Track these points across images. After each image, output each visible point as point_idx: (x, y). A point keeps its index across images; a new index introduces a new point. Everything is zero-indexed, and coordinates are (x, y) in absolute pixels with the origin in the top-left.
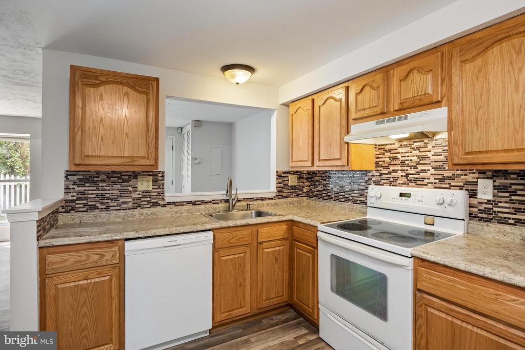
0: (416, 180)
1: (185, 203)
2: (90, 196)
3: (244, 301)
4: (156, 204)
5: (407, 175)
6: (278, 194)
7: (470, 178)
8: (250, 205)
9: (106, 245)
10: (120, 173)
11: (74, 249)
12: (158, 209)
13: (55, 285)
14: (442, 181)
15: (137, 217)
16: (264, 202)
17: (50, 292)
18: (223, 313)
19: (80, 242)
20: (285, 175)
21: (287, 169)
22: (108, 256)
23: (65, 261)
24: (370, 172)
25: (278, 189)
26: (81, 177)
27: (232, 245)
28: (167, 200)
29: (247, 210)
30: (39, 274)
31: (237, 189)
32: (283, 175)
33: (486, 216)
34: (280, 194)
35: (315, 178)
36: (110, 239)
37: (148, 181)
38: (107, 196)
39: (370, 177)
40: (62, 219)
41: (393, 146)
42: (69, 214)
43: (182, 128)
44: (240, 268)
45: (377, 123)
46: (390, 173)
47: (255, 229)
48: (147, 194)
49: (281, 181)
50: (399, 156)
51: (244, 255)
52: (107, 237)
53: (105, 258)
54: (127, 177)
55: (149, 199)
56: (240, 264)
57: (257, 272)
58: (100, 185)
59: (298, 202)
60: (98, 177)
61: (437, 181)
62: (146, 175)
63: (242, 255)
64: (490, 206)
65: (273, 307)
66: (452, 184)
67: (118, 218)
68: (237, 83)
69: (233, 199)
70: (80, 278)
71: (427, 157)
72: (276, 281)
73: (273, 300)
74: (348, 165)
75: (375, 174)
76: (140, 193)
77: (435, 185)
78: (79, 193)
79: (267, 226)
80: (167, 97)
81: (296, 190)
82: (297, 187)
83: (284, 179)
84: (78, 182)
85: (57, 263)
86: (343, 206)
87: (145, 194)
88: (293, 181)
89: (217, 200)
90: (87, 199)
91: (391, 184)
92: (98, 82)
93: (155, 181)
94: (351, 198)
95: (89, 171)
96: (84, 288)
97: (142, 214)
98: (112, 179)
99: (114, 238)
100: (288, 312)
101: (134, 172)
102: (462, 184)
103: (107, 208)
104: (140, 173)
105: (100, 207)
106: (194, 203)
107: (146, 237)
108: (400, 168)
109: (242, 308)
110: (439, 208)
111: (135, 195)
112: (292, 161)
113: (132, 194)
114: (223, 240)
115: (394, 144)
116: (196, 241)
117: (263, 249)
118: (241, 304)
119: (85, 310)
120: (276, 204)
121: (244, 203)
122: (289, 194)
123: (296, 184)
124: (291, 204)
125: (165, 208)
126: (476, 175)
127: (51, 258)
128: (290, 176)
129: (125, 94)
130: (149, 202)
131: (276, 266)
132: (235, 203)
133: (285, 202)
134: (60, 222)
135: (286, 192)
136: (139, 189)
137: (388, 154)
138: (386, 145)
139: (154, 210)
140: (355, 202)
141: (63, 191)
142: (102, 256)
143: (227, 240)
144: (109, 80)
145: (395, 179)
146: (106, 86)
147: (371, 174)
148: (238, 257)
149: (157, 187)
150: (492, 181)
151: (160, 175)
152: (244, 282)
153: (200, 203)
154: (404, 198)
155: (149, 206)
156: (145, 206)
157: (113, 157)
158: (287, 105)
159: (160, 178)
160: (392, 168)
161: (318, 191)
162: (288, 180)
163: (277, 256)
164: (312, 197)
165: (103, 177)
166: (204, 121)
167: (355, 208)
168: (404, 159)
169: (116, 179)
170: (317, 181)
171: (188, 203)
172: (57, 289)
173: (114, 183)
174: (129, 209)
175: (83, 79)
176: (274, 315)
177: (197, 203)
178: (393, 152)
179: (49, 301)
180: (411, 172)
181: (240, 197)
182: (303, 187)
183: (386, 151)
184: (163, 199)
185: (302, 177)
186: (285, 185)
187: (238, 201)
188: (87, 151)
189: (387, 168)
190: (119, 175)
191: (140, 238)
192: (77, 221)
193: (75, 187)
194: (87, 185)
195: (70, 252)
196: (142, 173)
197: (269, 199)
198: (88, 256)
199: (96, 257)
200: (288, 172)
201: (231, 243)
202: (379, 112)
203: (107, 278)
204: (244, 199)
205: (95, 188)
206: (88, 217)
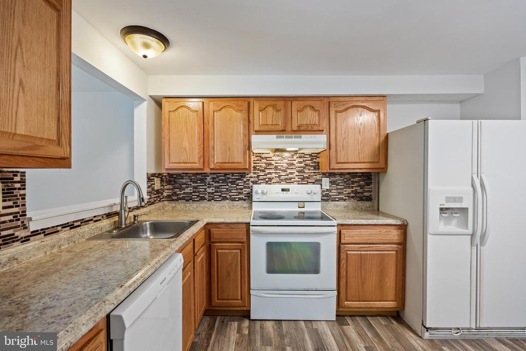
0: (286, 179)
1: (60, 228)
4: (10, 240)
5: (279, 176)
6: (148, 201)
7: (318, 177)
14: (303, 179)
20: (152, 178)
21: (153, 172)
24: (248, 174)
25: (148, 194)
33: (326, 198)
34: (150, 200)
35: (181, 180)
39: (248, 179)
41: (268, 155)
45: (278, 138)
46: (266, 175)
49: (150, 184)
50: (273, 162)
61: (300, 180)
64: (328, 192)
66: (309, 181)
68: (144, 56)
69: (125, 211)
71: (293, 164)
75: (253, 176)
77: (299, 182)
81: (159, 195)
82: (160, 191)
88: (157, 184)
89: (97, 216)
91: (267, 183)
93: (8, 191)
94: (228, 197)
102: (314, 181)
106: (72, 226)
108: (274, 171)
110: (308, 196)
115: (269, 153)
122: (155, 199)
123: (159, 188)
125: (28, 244)
126: (321, 176)
128: (155, 179)
135: (153, 198)
137: (265, 161)
138: (263, 154)
140: (233, 200)
145: (270, 179)
147: (249, 176)
149: (11, 203)
150: (328, 179)
151: (17, 179)
153: (79, 223)
154: (285, 192)
159: (18, 185)
160: (267, 171)
162: (154, 184)
164: (177, 200)
167: (235, 205)
168: (276, 165)
170: (184, 184)
171: (64, 226)
177: (76, 224)
178: (268, 159)
180: (282, 174)
182: (163, 191)
183: (263, 158)
184: (24, 227)
185: (163, 180)
186: (152, 189)
189: (264, 171)
197: (142, 207)
200: (154, 175)
202: (281, 129)
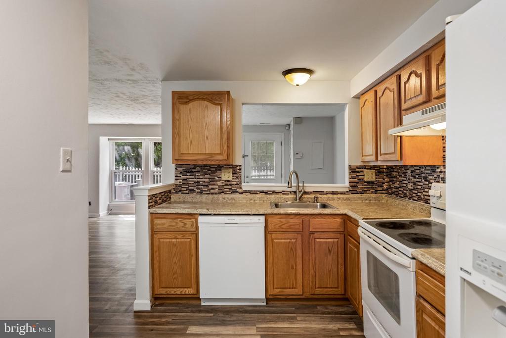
1: (258, 192)
2: (190, 182)
3: (296, 283)
4: (234, 192)
6: (351, 189)
8: (317, 197)
9: (188, 217)
10: (209, 166)
11: (169, 217)
12: (236, 196)
13: (159, 239)
15: (221, 200)
16: (335, 196)
17: (156, 243)
18: (276, 288)
19: (172, 212)
20: (359, 170)
21: (361, 164)
22: (189, 225)
23: (164, 224)
24: (438, 168)
25: (352, 184)
26: (185, 169)
27: (284, 230)
28: (244, 189)
29: (314, 202)
30: (150, 231)
31: (303, 182)
32: (357, 170)
34: (354, 188)
35: (393, 173)
36: (189, 212)
37: (229, 173)
38: (201, 183)
40: (174, 197)
42: (178, 195)
43: (289, 125)
44: (292, 252)
45: (423, 113)
47: (306, 218)
48: (228, 183)
49: (355, 176)
51: (296, 241)
52: (188, 211)
53: (187, 226)
54: (214, 169)
55: (230, 187)
56: (291, 249)
57: (309, 259)
58: (197, 174)
59: (375, 199)
60: (195, 169)
62: (227, 168)
63: (293, 241)
65: (327, 296)
67: (208, 200)
68: (297, 85)
69: (299, 191)
70: (172, 237)
72: (330, 271)
73: (326, 289)
74: (401, 159)
75: (443, 170)
76: (224, 181)
78: (184, 180)
79: (319, 217)
80: (243, 104)
81: (374, 186)
82: (375, 182)
83: (358, 174)
84: (183, 172)
85: (159, 224)
86: (414, 205)
87: (227, 183)
88: (369, 176)
89: (286, 191)
90: (188, 184)
92: (188, 100)
93: (234, 173)
94: (422, 196)
95: (189, 165)
96: (174, 245)
97: (224, 198)
98: (204, 170)
99: (192, 212)
100: (347, 307)
101: (219, 165)
103: (201, 192)
104: (223, 166)
105: (197, 191)
106: (266, 193)
107: (215, 215)
109: (294, 288)
111: (220, 183)
112: (381, 155)
113: (218, 183)
114: (275, 225)
116: (249, 222)
117: (315, 239)
118: (293, 284)
119: (175, 260)
120: (348, 199)
121: (313, 196)
122: (366, 189)
123: (374, 179)
124: (366, 200)
125: (242, 195)
127: (156, 221)
128: (365, 171)
129: (205, 107)
130: (230, 189)
131: (330, 258)
132: (302, 195)
133: (359, 198)
134: (172, 200)
135: (361, 188)
136: (223, 179)
139: (233, 196)
141: (174, 178)
142: (185, 224)
143: (279, 225)
144: (195, 98)
146: (193, 103)
147: (439, 170)
148: (290, 242)
149: (235, 177)
151: (238, 168)
152: (296, 266)
153: (271, 193)
155: (230, 193)
156: (227, 192)
157: (198, 154)
158: (358, 97)
159: (238, 171)
161: (396, 187)
162: (364, 176)
163: (330, 248)
164: (391, 194)
165: (198, 169)
166: (304, 117)
167: (424, 208)
169: (207, 170)
170: (394, 177)
171: (262, 192)
172: (159, 242)
173: (206, 173)
174: (216, 194)
175: (179, 100)
176: (331, 305)
177: (268, 193)
179: (156, 249)
181: (307, 190)
182: (383, 183)
184: (241, 188)
185: (383, 173)
186: (360, 180)
187: (305, 193)
188: (182, 150)
190: (209, 168)
191: (210, 215)
192: (182, 200)
193: (181, 175)
194: (188, 174)
195: (167, 218)
196: (224, 166)
197: (341, 193)
198: (177, 223)
199: (181, 224)
200: (364, 167)
201: (282, 228)
202: (422, 101)
203: (188, 240)
204: (314, 192)
205: (193, 177)
206: (188, 197)
